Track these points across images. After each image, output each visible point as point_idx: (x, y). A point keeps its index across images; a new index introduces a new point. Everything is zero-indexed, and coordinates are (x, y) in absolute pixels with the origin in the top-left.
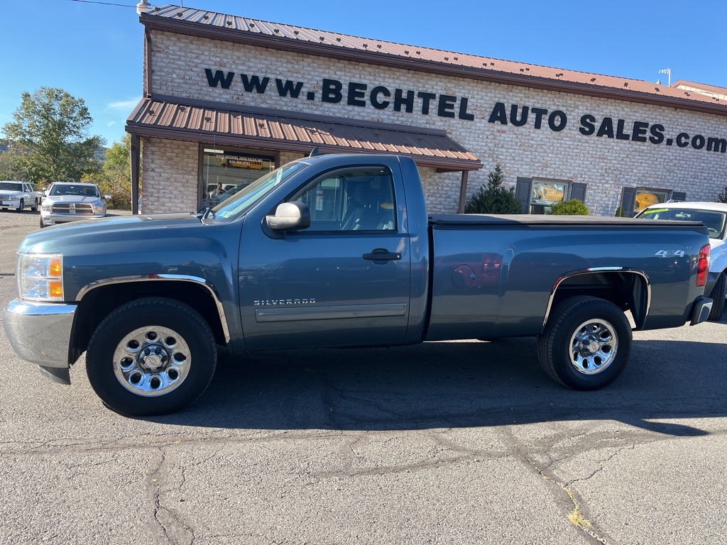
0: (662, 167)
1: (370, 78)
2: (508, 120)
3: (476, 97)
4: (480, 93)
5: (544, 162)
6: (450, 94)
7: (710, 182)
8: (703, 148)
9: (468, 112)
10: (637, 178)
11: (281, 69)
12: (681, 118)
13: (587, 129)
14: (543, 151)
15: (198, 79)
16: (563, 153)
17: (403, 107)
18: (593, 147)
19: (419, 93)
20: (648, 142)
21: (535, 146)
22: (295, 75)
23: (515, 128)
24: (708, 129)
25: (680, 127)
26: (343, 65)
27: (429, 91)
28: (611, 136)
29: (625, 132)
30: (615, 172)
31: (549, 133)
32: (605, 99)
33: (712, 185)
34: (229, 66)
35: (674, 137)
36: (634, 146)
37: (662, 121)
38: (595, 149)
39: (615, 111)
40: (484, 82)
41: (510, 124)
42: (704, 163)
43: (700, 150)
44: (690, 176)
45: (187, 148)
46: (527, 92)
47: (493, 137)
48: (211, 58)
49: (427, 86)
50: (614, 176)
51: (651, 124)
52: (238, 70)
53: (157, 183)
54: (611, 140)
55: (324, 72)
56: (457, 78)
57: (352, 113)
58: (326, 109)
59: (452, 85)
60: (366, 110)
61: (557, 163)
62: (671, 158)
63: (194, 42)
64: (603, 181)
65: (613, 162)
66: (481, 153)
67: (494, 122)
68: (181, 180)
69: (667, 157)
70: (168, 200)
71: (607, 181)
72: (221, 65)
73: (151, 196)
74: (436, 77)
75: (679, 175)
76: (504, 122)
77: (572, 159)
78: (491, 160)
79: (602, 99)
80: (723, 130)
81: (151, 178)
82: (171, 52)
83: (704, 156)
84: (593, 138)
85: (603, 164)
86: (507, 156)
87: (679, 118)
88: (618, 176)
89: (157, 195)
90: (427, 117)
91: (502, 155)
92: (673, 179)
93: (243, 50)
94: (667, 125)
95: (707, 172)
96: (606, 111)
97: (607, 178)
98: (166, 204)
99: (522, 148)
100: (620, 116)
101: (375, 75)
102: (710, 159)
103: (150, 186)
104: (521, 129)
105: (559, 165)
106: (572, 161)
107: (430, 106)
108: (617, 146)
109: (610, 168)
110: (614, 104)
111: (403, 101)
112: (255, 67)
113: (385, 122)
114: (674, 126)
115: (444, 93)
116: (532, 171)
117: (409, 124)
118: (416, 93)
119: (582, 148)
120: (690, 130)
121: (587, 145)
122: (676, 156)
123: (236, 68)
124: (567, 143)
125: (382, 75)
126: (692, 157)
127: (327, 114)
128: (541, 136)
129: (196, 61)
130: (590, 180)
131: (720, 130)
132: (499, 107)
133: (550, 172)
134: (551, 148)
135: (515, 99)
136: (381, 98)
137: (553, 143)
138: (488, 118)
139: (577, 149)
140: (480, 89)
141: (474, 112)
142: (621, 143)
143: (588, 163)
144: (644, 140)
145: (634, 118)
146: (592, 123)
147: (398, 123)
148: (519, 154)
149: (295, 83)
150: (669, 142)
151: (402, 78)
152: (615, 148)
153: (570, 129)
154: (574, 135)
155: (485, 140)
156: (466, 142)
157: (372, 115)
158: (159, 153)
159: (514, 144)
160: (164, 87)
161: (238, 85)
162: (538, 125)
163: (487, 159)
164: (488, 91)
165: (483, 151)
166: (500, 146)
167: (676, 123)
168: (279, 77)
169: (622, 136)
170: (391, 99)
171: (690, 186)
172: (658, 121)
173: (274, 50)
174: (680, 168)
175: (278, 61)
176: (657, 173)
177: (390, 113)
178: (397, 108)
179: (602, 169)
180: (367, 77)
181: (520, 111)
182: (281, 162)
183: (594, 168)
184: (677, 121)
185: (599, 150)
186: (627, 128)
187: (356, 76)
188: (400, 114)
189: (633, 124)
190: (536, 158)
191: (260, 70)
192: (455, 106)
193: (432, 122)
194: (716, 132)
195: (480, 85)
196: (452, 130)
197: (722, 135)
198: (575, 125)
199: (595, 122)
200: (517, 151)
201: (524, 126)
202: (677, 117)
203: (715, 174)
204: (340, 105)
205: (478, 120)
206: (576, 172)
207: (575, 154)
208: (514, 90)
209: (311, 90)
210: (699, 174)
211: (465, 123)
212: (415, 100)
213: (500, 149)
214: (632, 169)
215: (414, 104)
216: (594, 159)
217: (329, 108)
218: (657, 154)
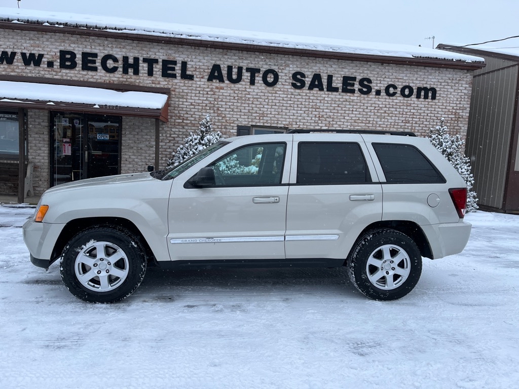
0: (373, 114)
1: (100, 49)
2: (225, 78)
3: (194, 60)
4: (197, 57)
5: (261, 112)
6: (171, 58)
7: (421, 125)
8: (413, 96)
9: (188, 73)
10: (349, 124)
11: (25, 45)
12: (389, 72)
13: (299, 84)
14: (259, 103)
16: (278, 104)
18: (306, 99)
19: (143, 58)
20: (357, 94)
21: (251, 99)
22: (37, 49)
23: (232, 85)
24: (417, 80)
25: (388, 80)
26: (76, 39)
27: (153, 57)
28: (321, 89)
29: (334, 85)
30: (328, 119)
31: (263, 88)
32: (314, 58)
33: (424, 128)
35: (383, 89)
36: (344, 97)
37: (370, 75)
38: (307, 100)
39: (324, 69)
40: (201, 48)
41: (227, 82)
42: (414, 109)
43: (409, 99)
44: (401, 121)
46: (241, 55)
47: (212, 93)
49: (151, 53)
50: (327, 122)
51: (359, 78)
54: (322, 92)
55: (60, 45)
56: (176, 46)
57: (87, 77)
58: (64, 74)
59: (173, 52)
60: (99, 74)
61: (273, 113)
62: (381, 106)
65: (325, 110)
66: (202, 106)
67: (212, 81)
69: (377, 105)
74: (158, 45)
75: (390, 121)
76: (222, 81)
77: (286, 109)
78: (212, 111)
79: (310, 58)
80: (432, 80)
83: (414, 103)
84: (304, 91)
85: (316, 113)
86: (226, 108)
87: (386, 72)
88: (331, 123)
90: (153, 78)
91: (222, 107)
92: (384, 124)
94: (375, 79)
95: (418, 117)
96: (315, 68)
99: (239, 101)
100: (329, 72)
101: (104, 46)
102: (420, 106)
104: (238, 85)
105: (275, 114)
106: (287, 111)
107: (154, 69)
108: (328, 97)
109: (322, 116)
110: (322, 62)
111: (130, 66)
112: (5, 44)
113: (115, 83)
114: (382, 79)
115: (165, 58)
116: (250, 120)
117: (137, 84)
118: (141, 59)
119: (295, 100)
120: (398, 82)
121: (300, 97)
122: (386, 105)
125: (110, 46)
126: (401, 104)
127: (65, 78)
128: (255, 91)
131: (429, 80)
132: (216, 68)
133: (267, 120)
134: (266, 101)
135: (230, 61)
136: (110, 64)
137: (268, 96)
138: (207, 77)
139: (290, 100)
140: (197, 54)
141: (194, 72)
142: (332, 94)
143: (301, 112)
144: (353, 91)
145: (342, 73)
146: (303, 79)
147: (127, 83)
148: (237, 106)
149: (37, 55)
150: (378, 93)
151: (128, 47)
152: (326, 99)
153: (283, 84)
154: (287, 89)
155: (206, 96)
156: (189, 97)
157: (104, 78)
159: (232, 98)
162: (252, 82)
163: (208, 111)
164: (205, 55)
165: (204, 105)
166: (219, 100)
167: (384, 76)
168: (24, 51)
169: (331, 89)
170: (120, 64)
172: (365, 75)
173: (19, 31)
174: (391, 115)
175: (22, 39)
176: (368, 119)
177: (120, 76)
178: (125, 71)
179: (316, 117)
180: (98, 48)
181: (235, 71)
182: (29, 117)
183: (308, 116)
184: (384, 74)
185: (311, 101)
186: (336, 82)
187: (88, 47)
188: (129, 77)
189: (342, 79)
190: (253, 109)
191: (8, 47)
192: (176, 68)
193: (157, 82)
194: (425, 82)
195: (197, 50)
196: (175, 88)
197: (431, 84)
198: (287, 81)
199: (305, 77)
200: (235, 104)
201: (240, 83)
202: (383, 70)
203: (426, 119)
204: (76, 70)
205: (197, 79)
206: (291, 120)
207: (289, 105)
208: (228, 54)
209: (50, 60)
210: (410, 119)
211: (186, 82)
212: (140, 65)
213: (220, 103)
214: (344, 116)
215: (140, 68)
216: (307, 109)
217: (67, 73)
218: (367, 103)
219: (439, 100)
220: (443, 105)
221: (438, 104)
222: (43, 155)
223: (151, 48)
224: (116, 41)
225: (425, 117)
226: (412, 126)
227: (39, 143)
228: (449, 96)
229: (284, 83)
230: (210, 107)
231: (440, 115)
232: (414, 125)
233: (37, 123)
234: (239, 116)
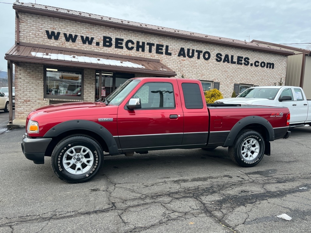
0: (249, 75)
1: (125, 37)
2: (186, 55)
3: (172, 45)
4: (174, 43)
5: (202, 73)
6: (161, 44)
7: (268, 81)
9: (169, 52)
10: (240, 80)
12: (256, 55)
13: (219, 59)
14: (201, 68)
15: (42, 35)
16: (209, 69)
17: (140, 49)
18: (222, 67)
20: (243, 65)
21: (198, 66)
22: (90, 34)
23: (189, 59)
24: (267, 59)
25: (256, 58)
26: (112, 30)
27: (152, 42)
28: (228, 62)
29: (234, 60)
30: (231, 77)
34: (57, 29)
35: (253, 63)
36: (238, 66)
38: (222, 68)
39: (230, 52)
40: (175, 39)
41: (187, 57)
42: (265, 73)
43: (264, 68)
44: (260, 79)
45: (38, 68)
46: (194, 43)
47: (180, 63)
48: (49, 25)
49: (151, 40)
50: (230, 79)
51: (244, 57)
52: (62, 31)
53: (23, 84)
54: (229, 64)
55: (104, 33)
56: (163, 37)
57: (117, 52)
58: (105, 50)
59: (162, 40)
60: (124, 50)
61: (207, 74)
62: (252, 71)
63: (40, 18)
64: (226, 81)
65: (230, 73)
67: (180, 56)
68: (35, 83)
70: (29, 93)
71: (228, 81)
72: (53, 29)
73: (20, 91)
74: (154, 36)
75: (256, 78)
77: (213, 72)
78: (179, 72)
79: (224, 47)
80: (273, 59)
81: (20, 82)
82: (28, 22)
83: (265, 70)
84: (221, 63)
85: (226, 74)
86: (186, 71)
88: (232, 79)
89: (23, 90)
90: (151, 54)
91: (184, 70)
92: (253, 80)
93: (64, 22)
94: (250, 58)
95: (267, 77)
96: (226, 52)
97: (228, 80)
98: (28, 95)
99: (192, 67)
100: (232, 54)
101: (127, 35)
102: (268, 71)
103: (20, 86)
104: (192, 59)
105: (208, 74)
106: (214, 73)
107: (152, 49)
109: (229, 76)
110: (229, 49)
111: (140, 47)
112: (71, 30)
113: (132, 56)
114: (253, 58)
115: (158, 43)
116: (197, 77)
117: (143, 57)
118: (146, 43)
119: (217, 67)
120: (259, 60)
121: (219, 66)
122: (254, 71)
123: (61, 30)
124: (211, 65)
125: (130, 35)
126: (260, 71)
127: (105, 52)
128: (200, 62)
129: (41, 27)
130: (221, 81)
132: (182, 49)
133: (205, 78)
134: (205, 67)
135: (189, 46)
136: (130, 45)
137: (205, 65)
138: (178, 54)
139: (215, 67)
141: (172, 51)
142: (233, 65)
143: (220, 73)
144: (241, 64)
147: (138, 56)
148: (191, 70)
149: (90, 38)
150: (252, 65)
151: (139, 36)
152: (230, 67)
154: (214, 62)
155: (177, 64)
156: (169, 65)
157: (126, 53)
158: (23, 70)
160: (25, 39)
161: (62, 38)
162: (199, 58)
164: (177, 42)
165: (176, 69)
166: (183, 66)
168: (82, 35)
169: (233, 62)
170: (135, 46)
171: (260, 83)
172: (247, 56)
173: (79, 23)
174: (256, 76)
175: (81, 27)
176: (247, 77)
177: (134, 52)
178: (138, 50)
179: (226, 76)
180: (124, 36)
181: (191, 51)
182: (85, 74)
183: (223, 76)
184: (254, 56)
185: (224, 68)
186: (235, 59)
187: (118, 35)
188: (139, 53)
189: (237, 57)
190: (198, 72)
191: (73, 31)
192: (163, 49)
193: (153, 56)
194: (270, 60)
195: (173, 40)
196: (162, 60)
197: (272, 61)
198: (214, 57)
199: (222, 56)
200: (190, 69)
201: (193, 58)
202: (254, 54)
203: (270, 78)
204: (112, 48)
205: (173, 55)
206: (215, 77)
207: (214, 70)
208: (188, 42)
209: (98, 41)
210: (264, 78)
211: (168, 56)
212: (145, 46)
213: (183, 68)
214: (238, 76)
215: (145, 48)
216: (222, 72)
217: (107, 49)
218: (247, 70)
219: (275, 69)
220: (276, 71)
221: (274, 71)
222: (92, 96)
223: (151, 37)
224: (133, 33)
225: (269, 77)
226: (264, 81)
227: (90, 90)
228: (279, 67)
229: (212, 59)
230: (179, 70)
231: (275, 76)
232: (265, 81)
233: (89, 78)
234: (192, 75)
